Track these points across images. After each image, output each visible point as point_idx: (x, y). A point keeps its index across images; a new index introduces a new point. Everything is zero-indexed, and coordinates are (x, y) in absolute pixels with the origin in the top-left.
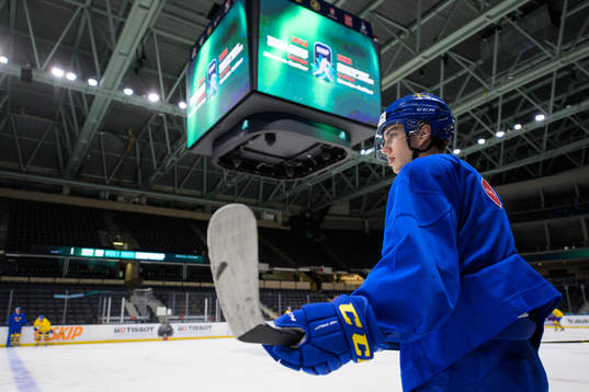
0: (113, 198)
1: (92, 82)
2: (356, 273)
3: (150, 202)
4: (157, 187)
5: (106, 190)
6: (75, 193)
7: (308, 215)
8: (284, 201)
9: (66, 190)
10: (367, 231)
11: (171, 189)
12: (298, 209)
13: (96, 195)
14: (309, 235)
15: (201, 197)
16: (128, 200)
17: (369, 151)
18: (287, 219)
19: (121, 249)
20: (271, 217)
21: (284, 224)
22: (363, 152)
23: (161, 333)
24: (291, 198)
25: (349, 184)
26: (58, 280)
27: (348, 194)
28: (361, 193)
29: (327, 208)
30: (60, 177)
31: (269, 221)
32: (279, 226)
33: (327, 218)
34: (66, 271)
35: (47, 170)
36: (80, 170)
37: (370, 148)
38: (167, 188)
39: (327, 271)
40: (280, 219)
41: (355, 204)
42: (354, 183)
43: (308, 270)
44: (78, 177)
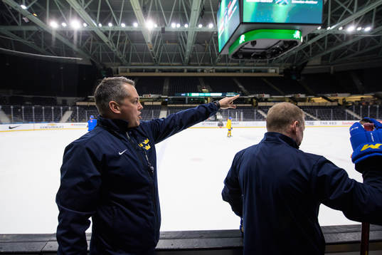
0: (202, 71)
1: (186, 26)
2: (320, 96)
3: (217, 71)
4: (219, 64)
5: (199, 68)
6: (189, 71)
7: (294, 67)
8: (281, 62)
9: (186, 71)
10: (332, 72)
11: (224, 64)
12: (288, 65)
13: (195, 71)
14: (294, 78)
15: (238, 66)
16: (208, 71)
17: (333, 27)
18: (282, 71)
19: (206, 92)
20: (274, 71)
21: (280, 74)
22: (329, 28)
23: (219, 125)
24: (285, 60)
25: (321, 47)
26: (185, 105)
27: (319, 53)
28: (328, 52)
29: (306, 63)
30: (183, 65)
31: (272, 73)
32: (277, 75)
33: (305, 68)
34: (187, 102)
35: (178, 64)
36: (190, 62)
37: (335, 24)
38: (222, 64)
39: (302, 96)
40: (278, 72)
41: (324, 58)
42: (324, 47)
43: (290, 96)
44: (189, 65)
